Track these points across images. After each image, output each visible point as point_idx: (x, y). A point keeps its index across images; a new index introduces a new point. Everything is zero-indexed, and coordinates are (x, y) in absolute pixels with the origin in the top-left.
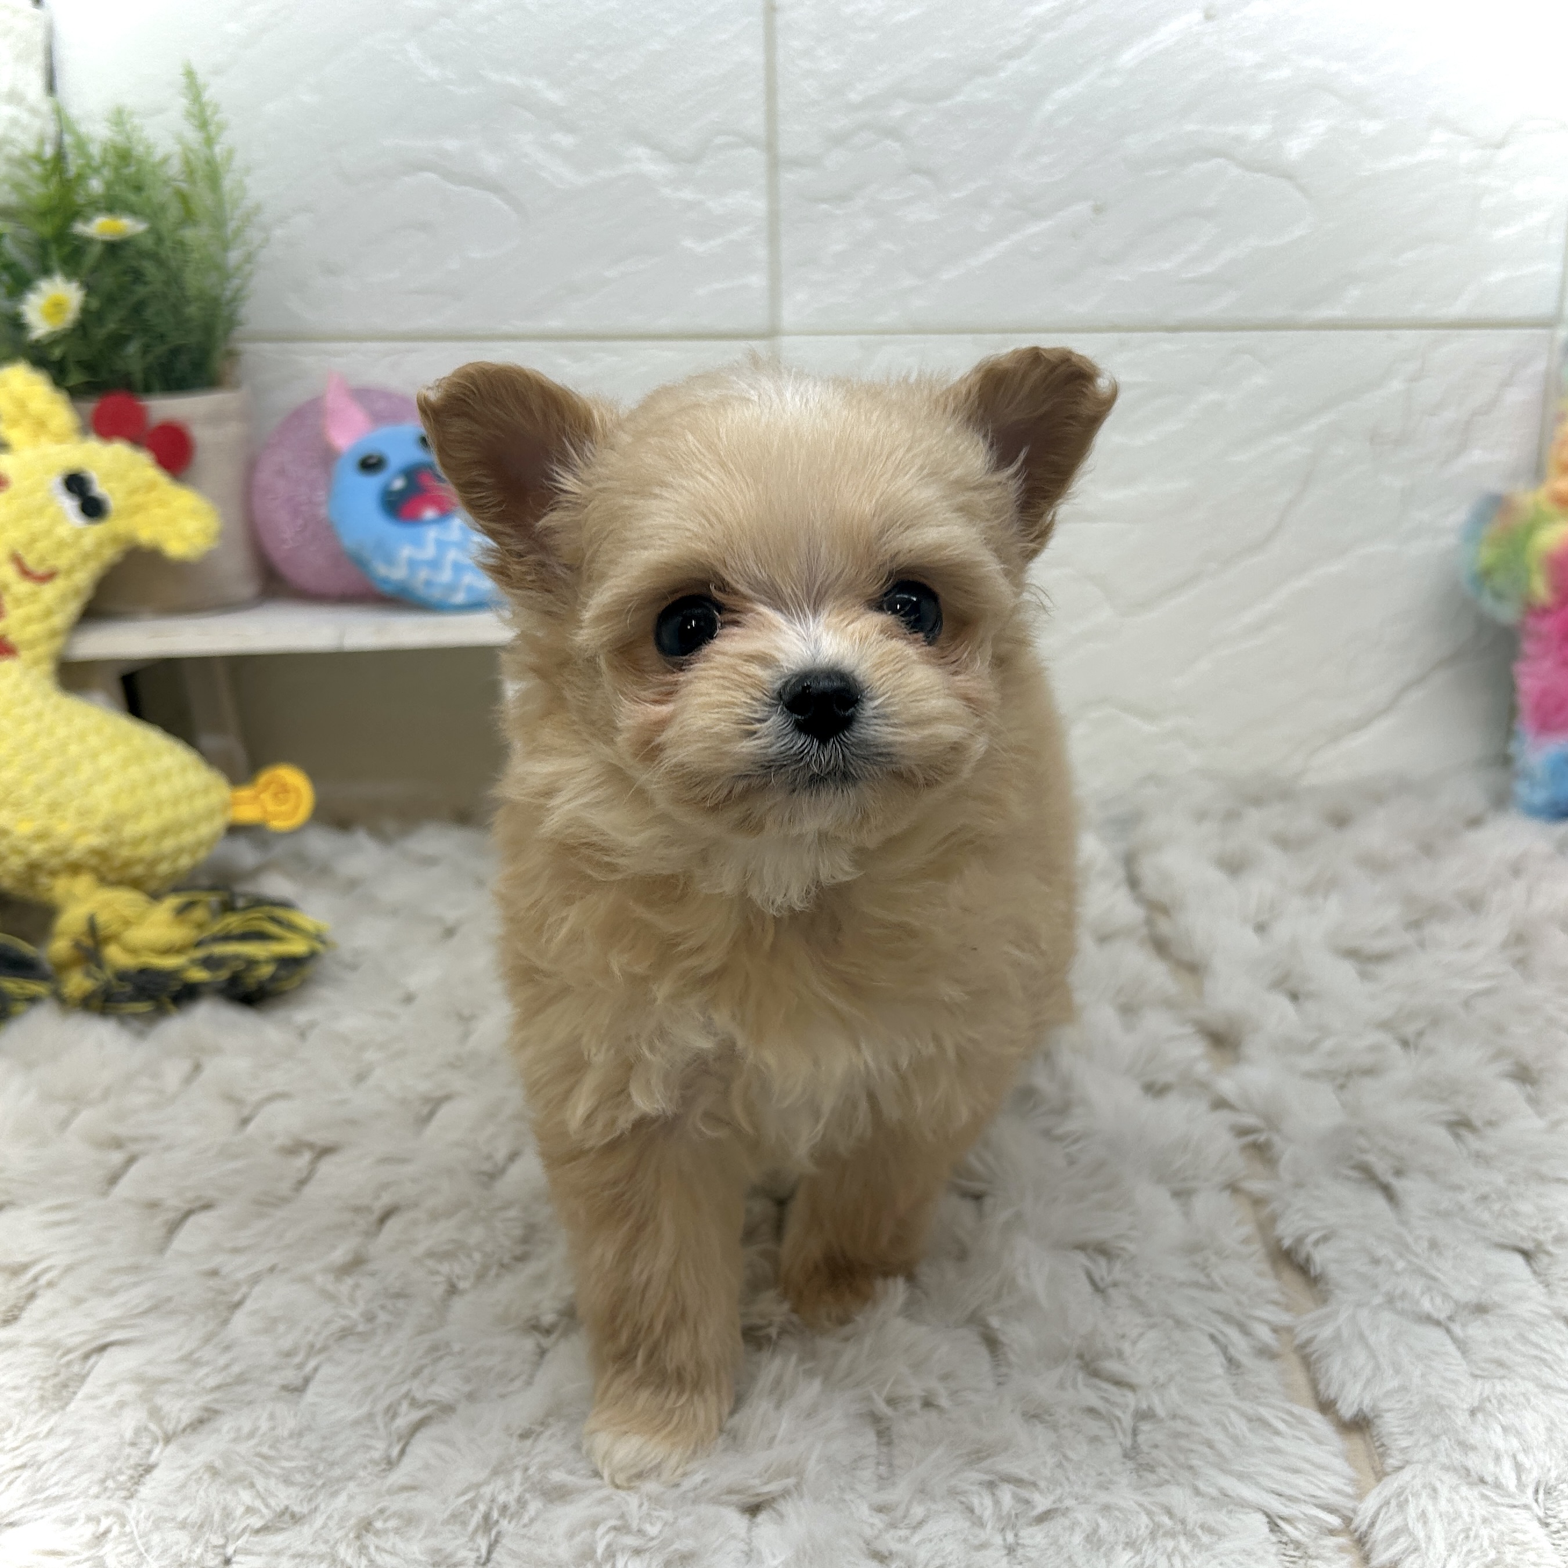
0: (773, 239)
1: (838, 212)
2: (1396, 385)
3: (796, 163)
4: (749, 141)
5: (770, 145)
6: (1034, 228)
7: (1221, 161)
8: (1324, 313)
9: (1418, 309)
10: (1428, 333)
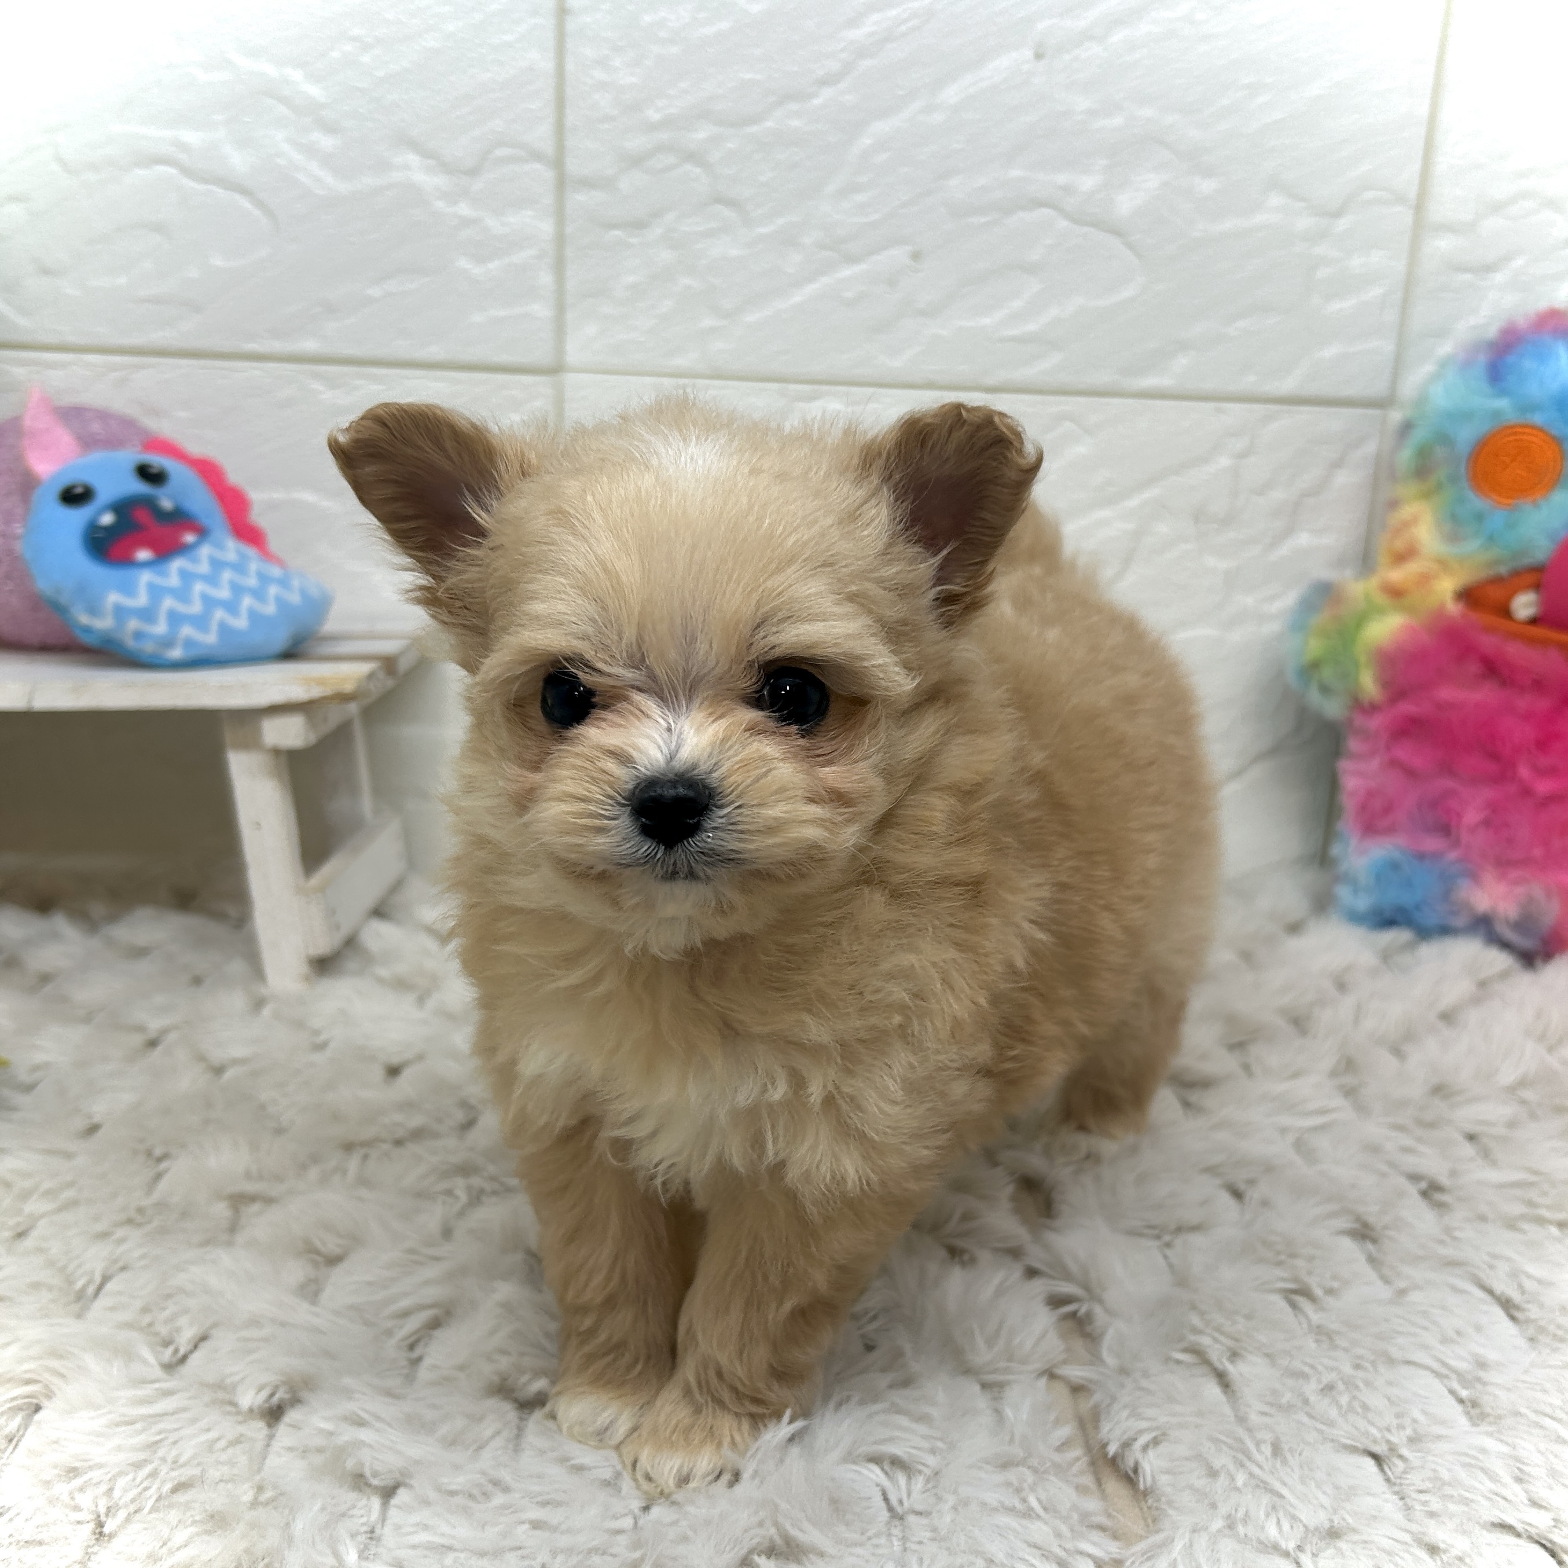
0: (559, 266)
1: (633, 240)
2: (1224, 461)
3: (587, 183)
4: (536, 156)
5: (558, 163)
6: (847, 272)
7: (1048, 211)
8: (1153, 381)
9: (1249, 382)
10: (1256, 407)
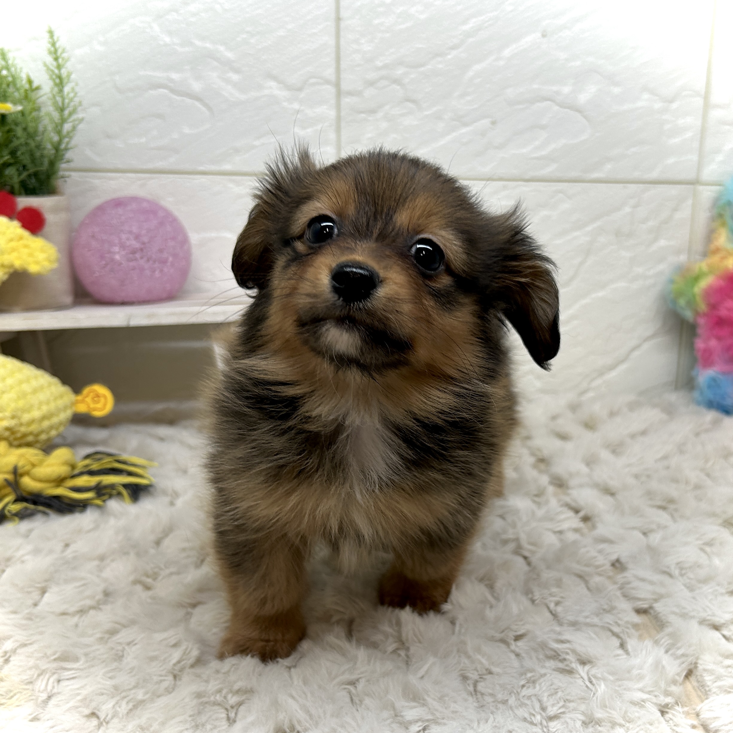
1: (370, 118)
2: (627, 209)
3: (350, 93)
6: (463, 130)
7: (549, 103)
8: (595, 175)
9: (637, 175)
10: (641, 185)
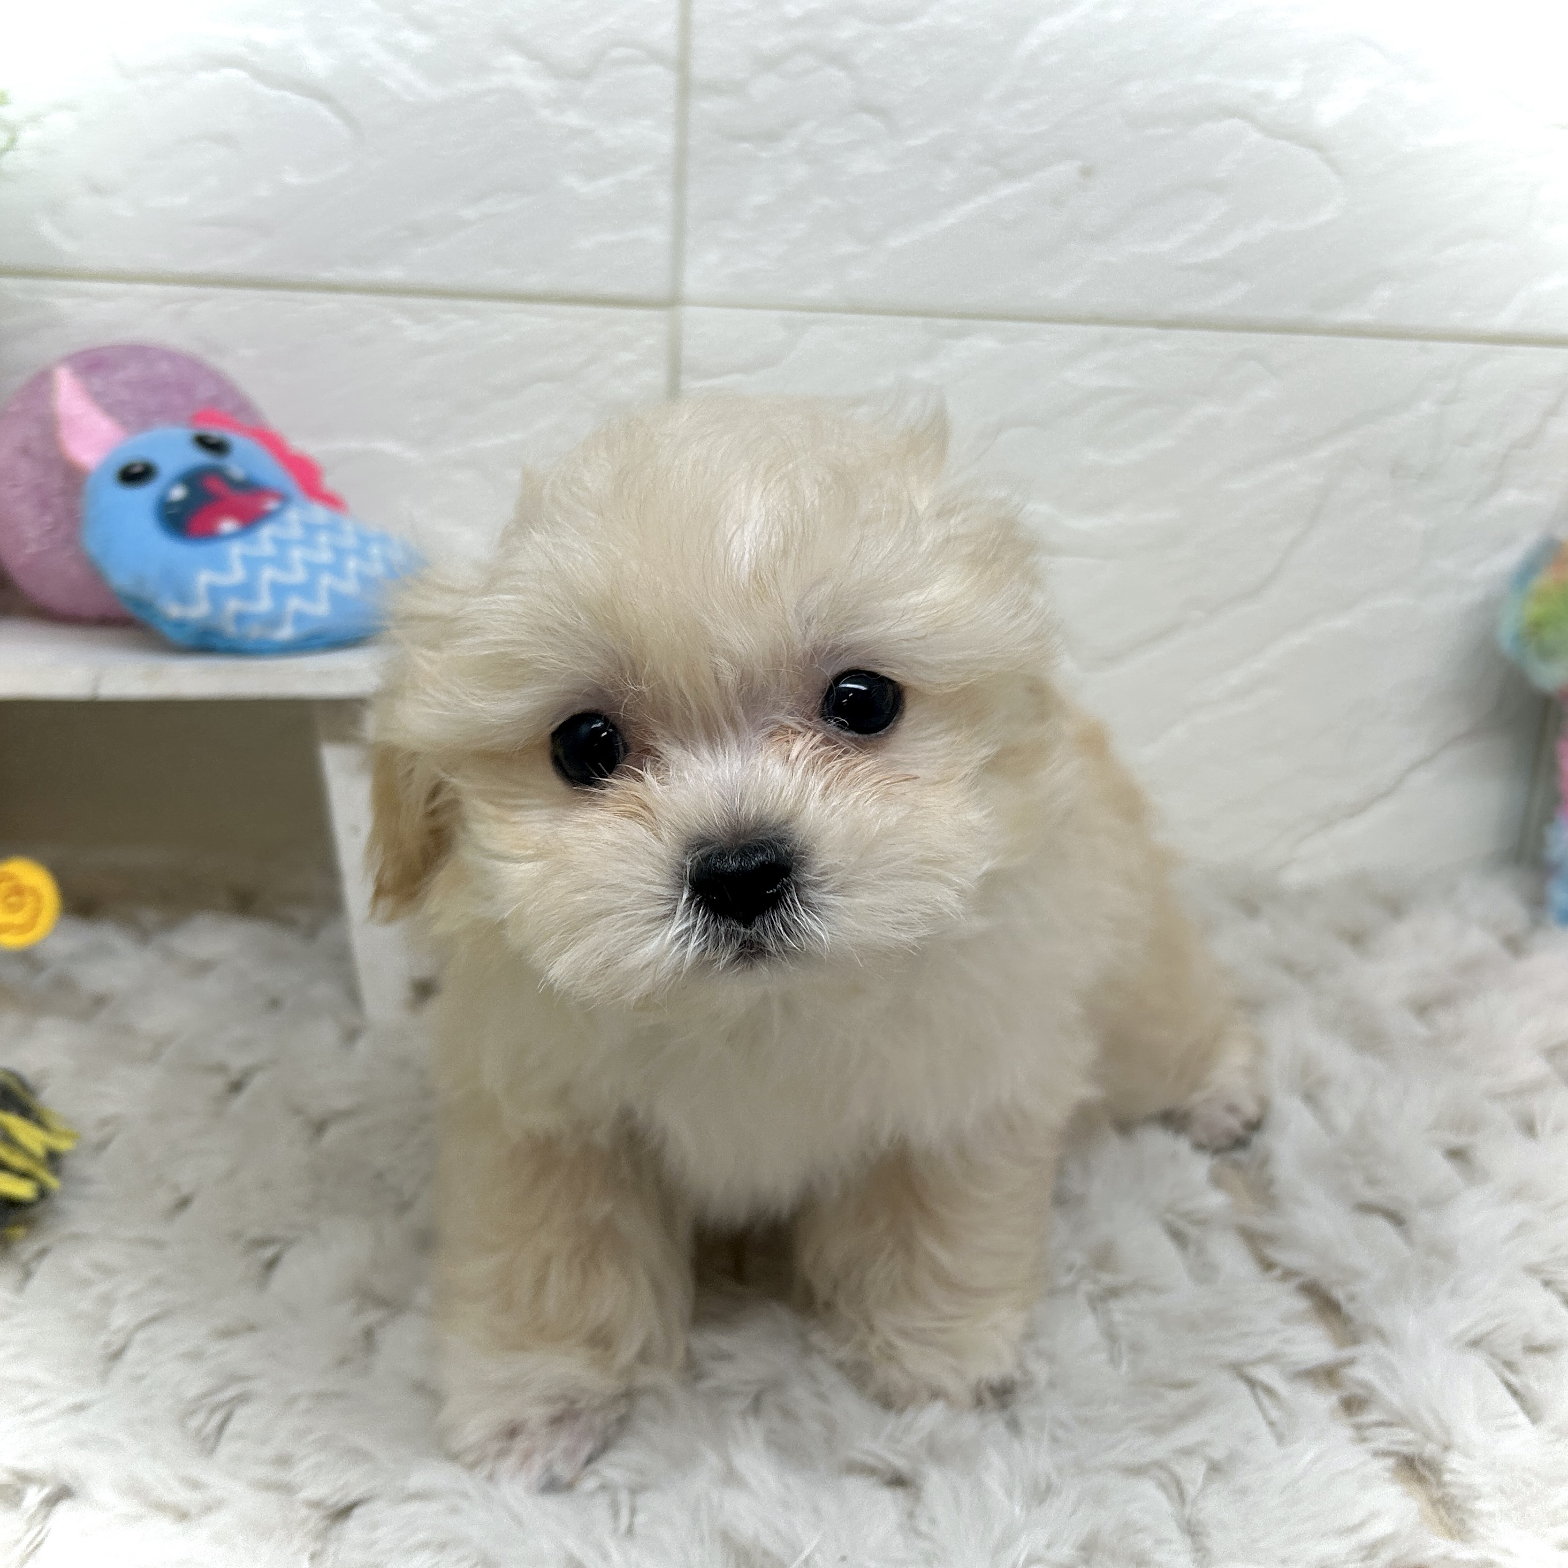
0: (679, 183)
1: (764, 155)
2: (1426, 407)
3: (714, 88)
4: (655, 56)
5: (682, 65)
7: (1236, 123)
8: (1347, 316)
9: (1458, 318)
